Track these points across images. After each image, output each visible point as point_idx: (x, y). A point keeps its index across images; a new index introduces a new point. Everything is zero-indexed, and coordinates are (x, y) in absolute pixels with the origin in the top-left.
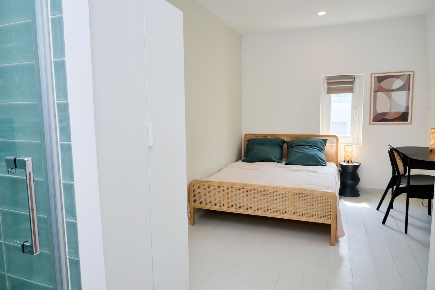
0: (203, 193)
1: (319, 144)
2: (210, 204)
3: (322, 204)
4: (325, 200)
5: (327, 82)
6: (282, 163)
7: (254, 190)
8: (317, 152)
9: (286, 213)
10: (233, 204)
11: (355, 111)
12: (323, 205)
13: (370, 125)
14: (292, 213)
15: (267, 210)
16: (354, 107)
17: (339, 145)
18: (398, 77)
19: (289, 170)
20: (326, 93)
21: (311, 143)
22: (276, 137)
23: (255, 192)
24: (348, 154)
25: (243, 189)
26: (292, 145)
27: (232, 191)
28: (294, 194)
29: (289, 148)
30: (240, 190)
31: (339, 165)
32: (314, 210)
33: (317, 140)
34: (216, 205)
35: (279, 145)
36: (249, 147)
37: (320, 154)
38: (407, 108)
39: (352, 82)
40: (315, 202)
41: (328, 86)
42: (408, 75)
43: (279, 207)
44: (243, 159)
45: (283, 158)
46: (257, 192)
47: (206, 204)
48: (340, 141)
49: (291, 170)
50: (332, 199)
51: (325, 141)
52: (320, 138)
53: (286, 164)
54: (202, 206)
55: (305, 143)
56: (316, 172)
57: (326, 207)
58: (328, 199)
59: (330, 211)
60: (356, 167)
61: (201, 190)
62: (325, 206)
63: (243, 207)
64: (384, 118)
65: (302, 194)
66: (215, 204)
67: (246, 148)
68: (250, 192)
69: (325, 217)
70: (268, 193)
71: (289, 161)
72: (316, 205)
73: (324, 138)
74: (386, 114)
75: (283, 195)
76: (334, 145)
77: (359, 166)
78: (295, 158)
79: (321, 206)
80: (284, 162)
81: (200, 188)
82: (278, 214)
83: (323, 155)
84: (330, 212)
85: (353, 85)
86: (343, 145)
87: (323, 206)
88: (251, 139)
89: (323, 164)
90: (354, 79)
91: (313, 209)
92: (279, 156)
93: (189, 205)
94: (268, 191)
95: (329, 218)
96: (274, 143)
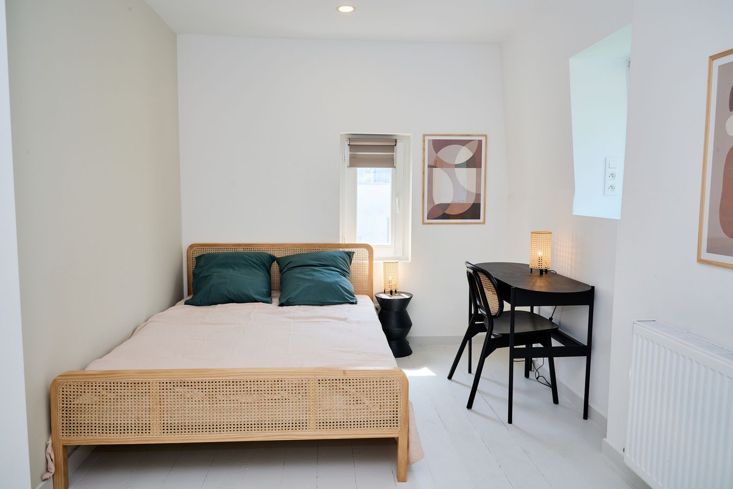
0: (90, 406)
1: (340, 262)
2: (112, 432)
3: (379, 398)
4: (385, 389)
5: (349, 145)
6: (271, 304)
7: (227, 383)
8: (338, 277)
9: (304, 427)
10: (176, 422)
11: (397, 200)
12: (382, 398)
13: (424, 225)
14: (318, 424)
15: (259, 426)
16: (397, 193)
17: (374, 262)
18: (463, 143)
19: (290, 318)
20: (349, 165)
21: (325, 260)
22: (256, 250)
23: (231, 387)
24: (390, 278)
25: (200, 384)
26: (291, 265)
27: (172, 390)
28: (321, 382)
29: (284, 271)
30: (193, 387)
31: (375, 298)
32: (364, 412)
33: (337, 255)
34: (129, 431)
35: (264, 265)
36: (200, 273)
37: (344, 280)
38: (478, 196)
39: (392, 148)
40: (365, 395)
41: (351, 153)
42: (479, 140)
43: (287, 416)
44: (187, 298)
45: (272, 292)
46: (235, 387)
47: (100, 431)
48: (375, 255)
49: (294, 318)
50: (398, 384)
51: (350, 255)
52: (341, 250)
53: (281, 305)
54: (88, 438)
55: (314, 260)
56: (345, 320)
57: (388, 403)
58: (392, 386)
59: (395, 410)
60: (405, 302)
61: (86, 398)
62: (385, 401)
63: (201, 428)
64: (445, 213)
65: (338, 381)
66: (126, 429)
67: (194, 275)
68: (218, 390)
69: (385, 425)
70: (263, 386)
71: (288, 298)
72: (367, 402)
73: (347, 250)
74: (447, 206)
75: (297, 388)
76: (365, 262)
77: (411, 298)
78: (298, 291)
79: (379, 401)
80: (276, 301)
81: (82, 394)
82: (287, 432)
83: (349, 281)
84: (395, 413)
85: (393, 153)
86: (382, 262)
87: (382, 401)
88: (204, 255)
89: (351, 301)
90: (396, 141)
91: (362, 411)
92: (265, 290)
93: (50, 442)
94: (263, 383)
95: (395, 424)
96: (252, 261)
